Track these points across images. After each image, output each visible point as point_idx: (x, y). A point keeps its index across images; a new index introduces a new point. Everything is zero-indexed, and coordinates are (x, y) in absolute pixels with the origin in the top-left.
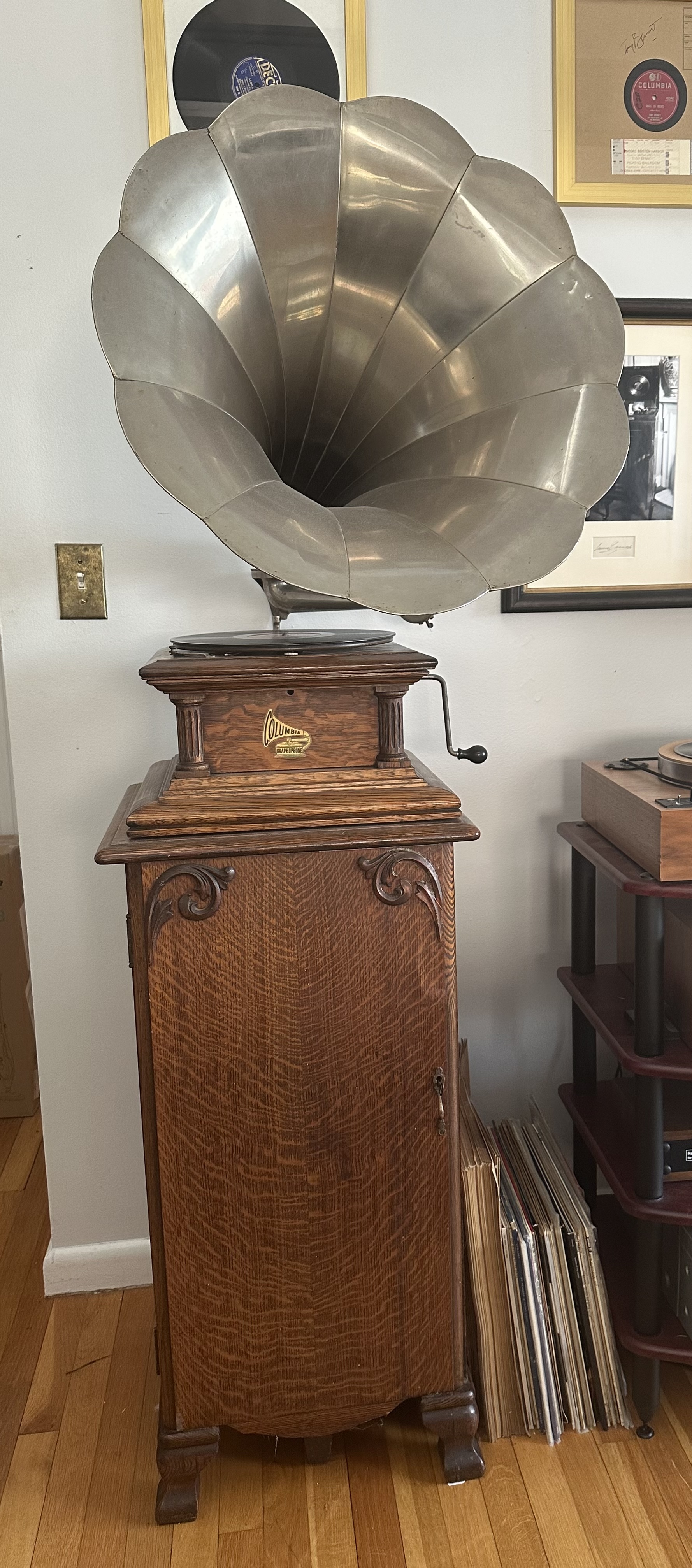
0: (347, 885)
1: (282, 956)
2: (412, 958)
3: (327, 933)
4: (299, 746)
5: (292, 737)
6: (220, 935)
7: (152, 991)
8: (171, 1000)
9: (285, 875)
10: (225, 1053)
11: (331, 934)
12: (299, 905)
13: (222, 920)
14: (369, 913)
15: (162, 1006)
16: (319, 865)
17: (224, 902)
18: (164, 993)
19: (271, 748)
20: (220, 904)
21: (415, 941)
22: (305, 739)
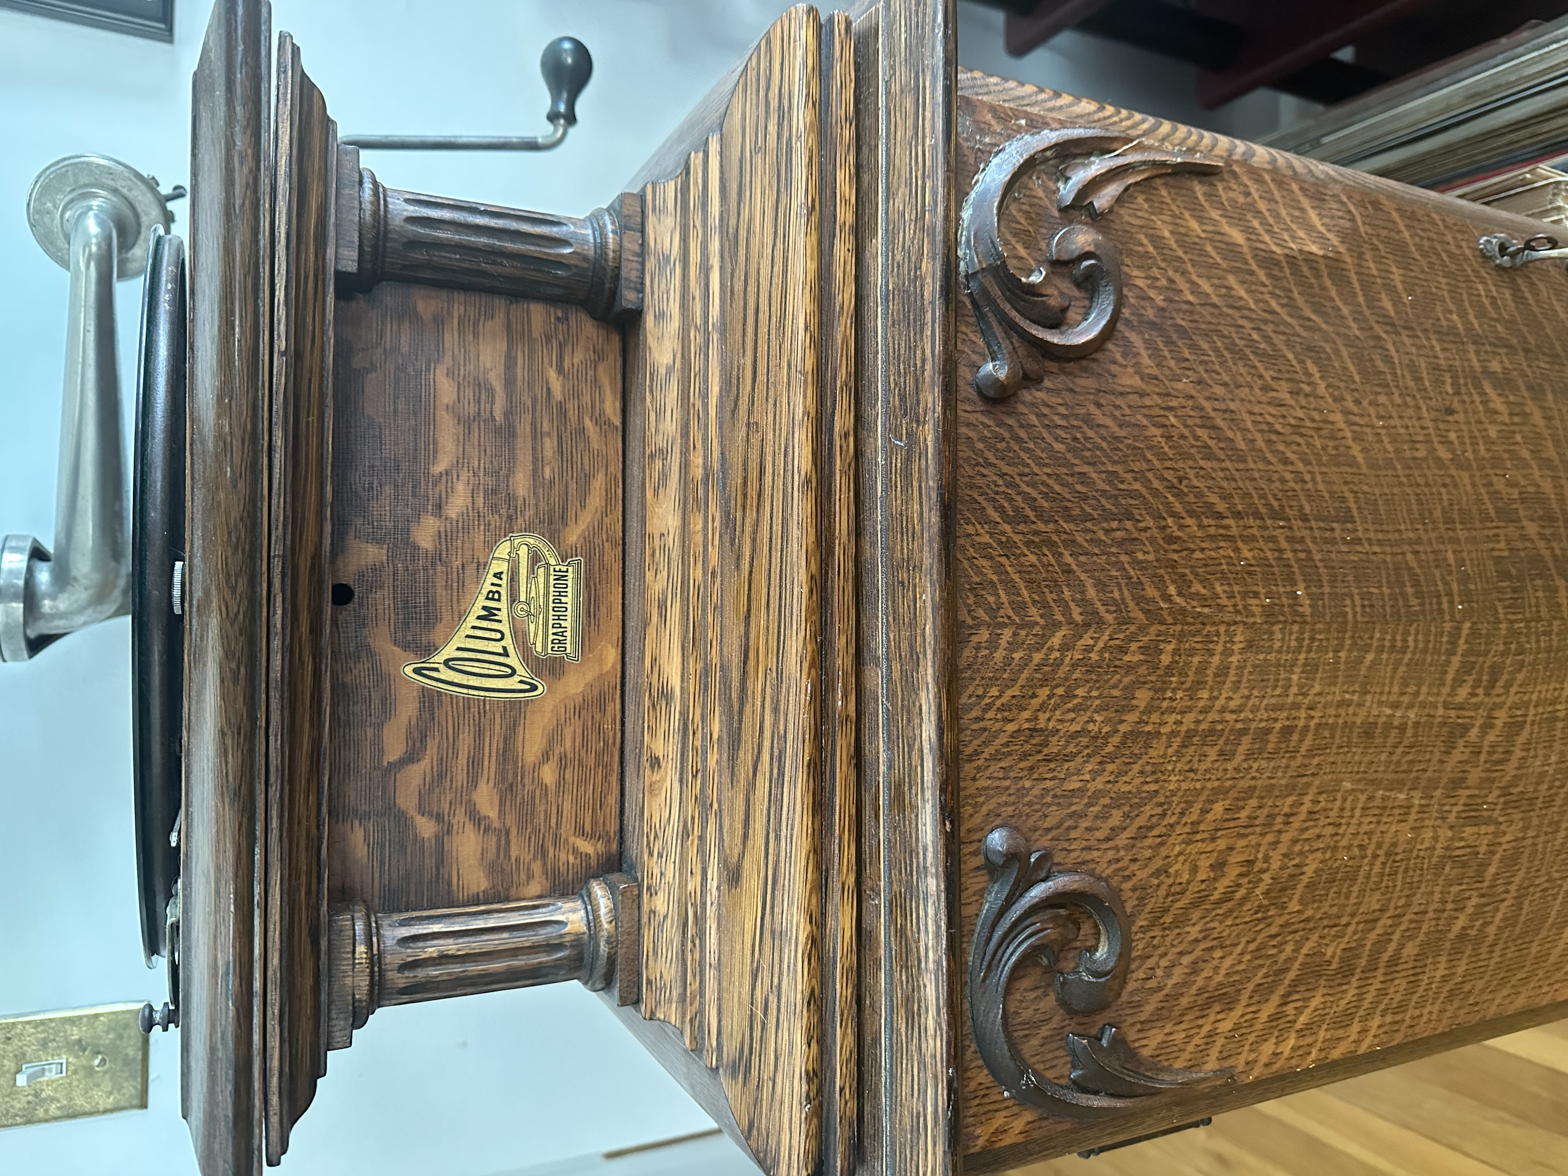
0: (1058, 447)
1: (1232, 672)
2: (1254, 267)
3: (1181, 527)
4: (547, 575)
5: (514, 598)
6: (1172, 870)
7: (1293, 1062)
8: (1314, 1003)
9: (1017, 656)
10: (1428, 834)
11: (1184, 515)
12: (1102, 609)
13: (1134, 867)
14: (1136, 381)
15: (1325, 1026)
16: (991, 535)
17: (1084, 863)
18: (1298, 1026)
19: (546, 672)
20: (1092, 873)
21: (1214, 247)
22: (523, 552)
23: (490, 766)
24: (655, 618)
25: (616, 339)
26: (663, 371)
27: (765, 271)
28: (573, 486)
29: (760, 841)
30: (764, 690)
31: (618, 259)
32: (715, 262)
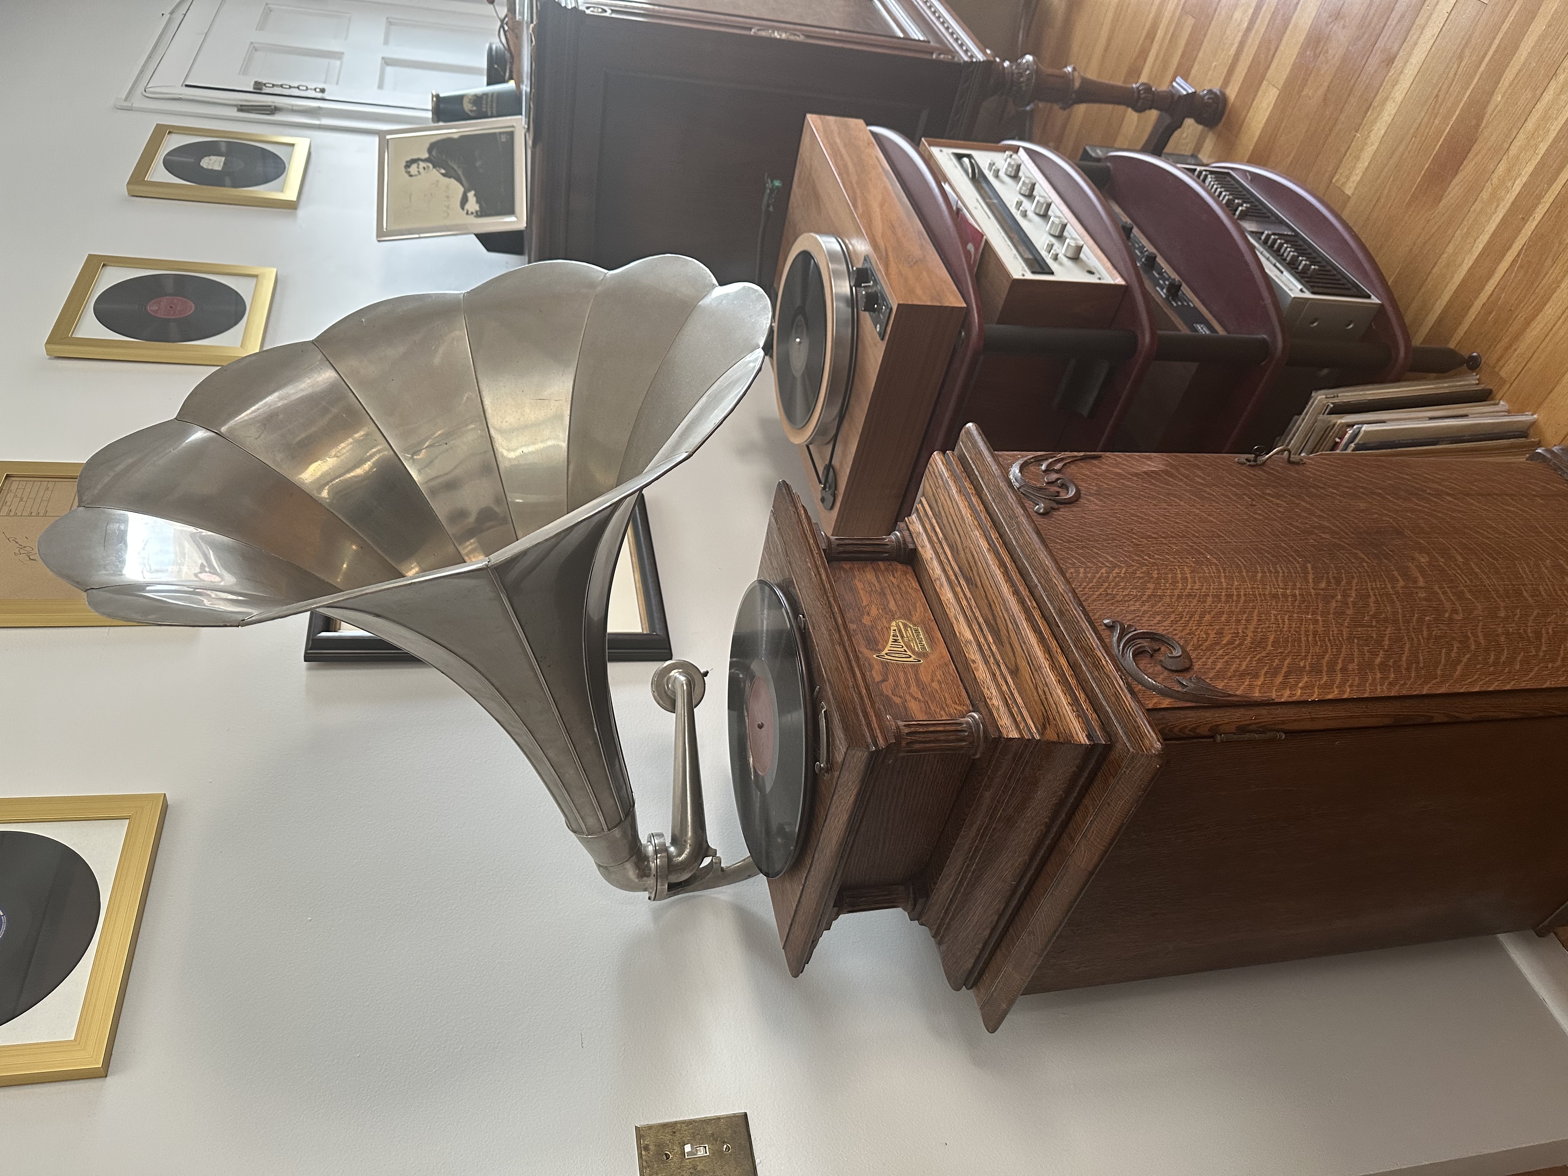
1: (1189, 578)
5: (902, 637)
22: (901, 624)
23: (913, 683)
24: (955, 622)
25: (910, 567)
26: (929, 559)
27: (952, 511)
28: (910, 607)
29: (1019, 649)
30: (1000, 608)
31: (904, 540)
32: (935, 524)
